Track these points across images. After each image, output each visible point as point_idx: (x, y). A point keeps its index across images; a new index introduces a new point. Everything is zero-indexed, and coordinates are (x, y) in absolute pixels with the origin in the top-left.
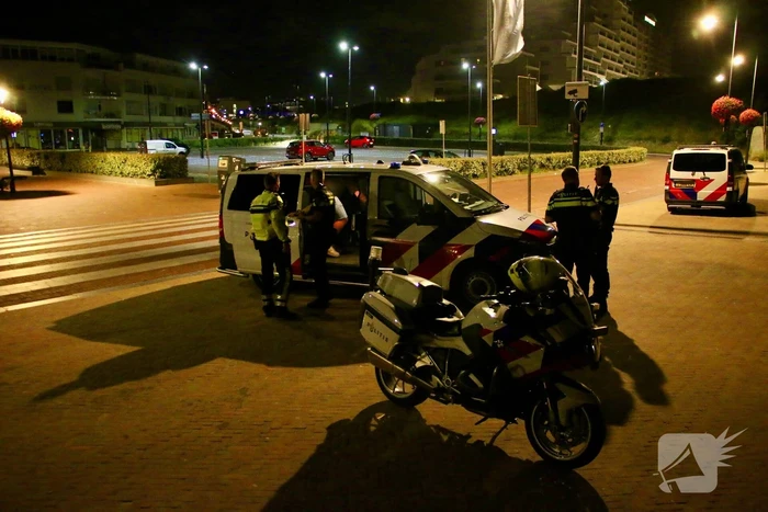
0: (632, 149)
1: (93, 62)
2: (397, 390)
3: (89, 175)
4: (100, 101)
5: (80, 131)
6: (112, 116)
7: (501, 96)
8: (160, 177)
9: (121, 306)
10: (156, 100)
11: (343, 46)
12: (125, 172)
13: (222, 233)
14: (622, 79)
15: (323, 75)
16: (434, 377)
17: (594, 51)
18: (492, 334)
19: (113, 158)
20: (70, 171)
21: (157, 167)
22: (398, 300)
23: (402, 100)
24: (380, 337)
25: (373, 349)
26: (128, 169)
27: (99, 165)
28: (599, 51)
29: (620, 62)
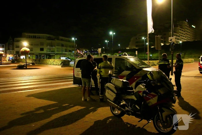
0: (189, 59)
1: (49, 39)
2: (116, 112)
3: (45, 65)
4: (50, 48)
5: (45, 55)
6: (53, 52)
7: (153, 47)
8: (63, 65)
9: (46, 92)
10: (64, 48)
11: (111, 33)
12: (54, 64)
13: (74, 74)
14: (186, 41)
15: (106, 41)
16: (126, 107)
17: (178, 34)
18: (142, 92)
19: (51, 60)
20: (41, 64)
21: (62, 63)
22: (116, 85)
23: (127, 48)
24: (110, 95)
25: (109, 100)
26: (55, 63)
27: (48, 62)
28: (179, 34)
29: (186, 37)
